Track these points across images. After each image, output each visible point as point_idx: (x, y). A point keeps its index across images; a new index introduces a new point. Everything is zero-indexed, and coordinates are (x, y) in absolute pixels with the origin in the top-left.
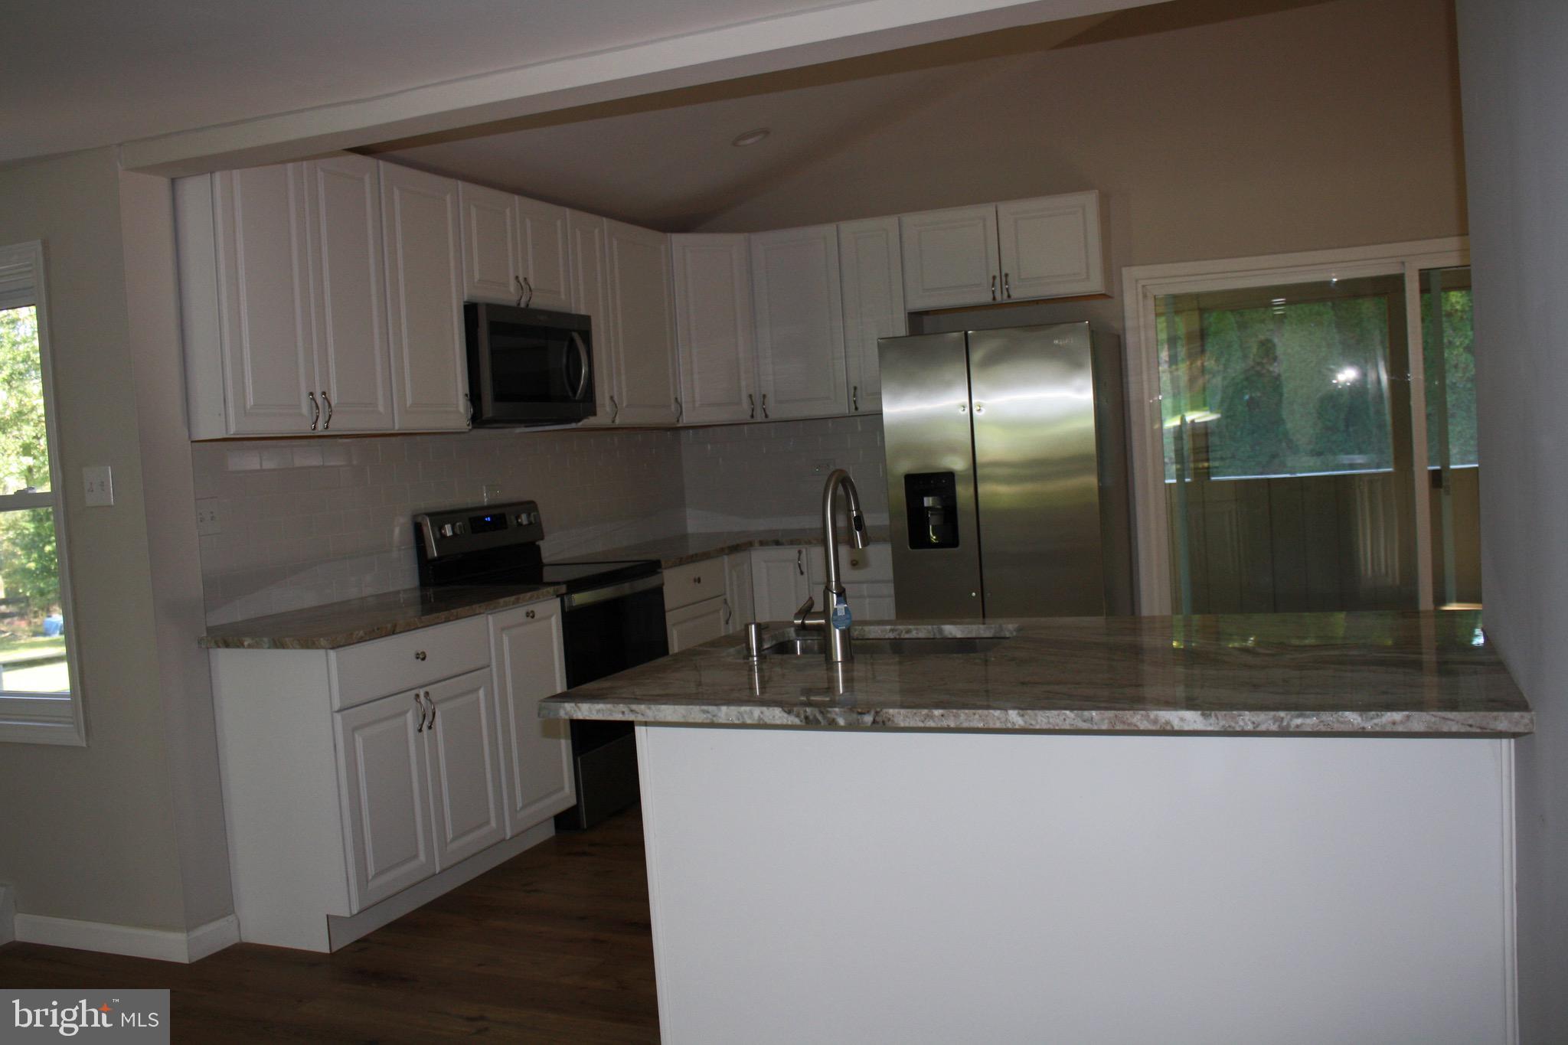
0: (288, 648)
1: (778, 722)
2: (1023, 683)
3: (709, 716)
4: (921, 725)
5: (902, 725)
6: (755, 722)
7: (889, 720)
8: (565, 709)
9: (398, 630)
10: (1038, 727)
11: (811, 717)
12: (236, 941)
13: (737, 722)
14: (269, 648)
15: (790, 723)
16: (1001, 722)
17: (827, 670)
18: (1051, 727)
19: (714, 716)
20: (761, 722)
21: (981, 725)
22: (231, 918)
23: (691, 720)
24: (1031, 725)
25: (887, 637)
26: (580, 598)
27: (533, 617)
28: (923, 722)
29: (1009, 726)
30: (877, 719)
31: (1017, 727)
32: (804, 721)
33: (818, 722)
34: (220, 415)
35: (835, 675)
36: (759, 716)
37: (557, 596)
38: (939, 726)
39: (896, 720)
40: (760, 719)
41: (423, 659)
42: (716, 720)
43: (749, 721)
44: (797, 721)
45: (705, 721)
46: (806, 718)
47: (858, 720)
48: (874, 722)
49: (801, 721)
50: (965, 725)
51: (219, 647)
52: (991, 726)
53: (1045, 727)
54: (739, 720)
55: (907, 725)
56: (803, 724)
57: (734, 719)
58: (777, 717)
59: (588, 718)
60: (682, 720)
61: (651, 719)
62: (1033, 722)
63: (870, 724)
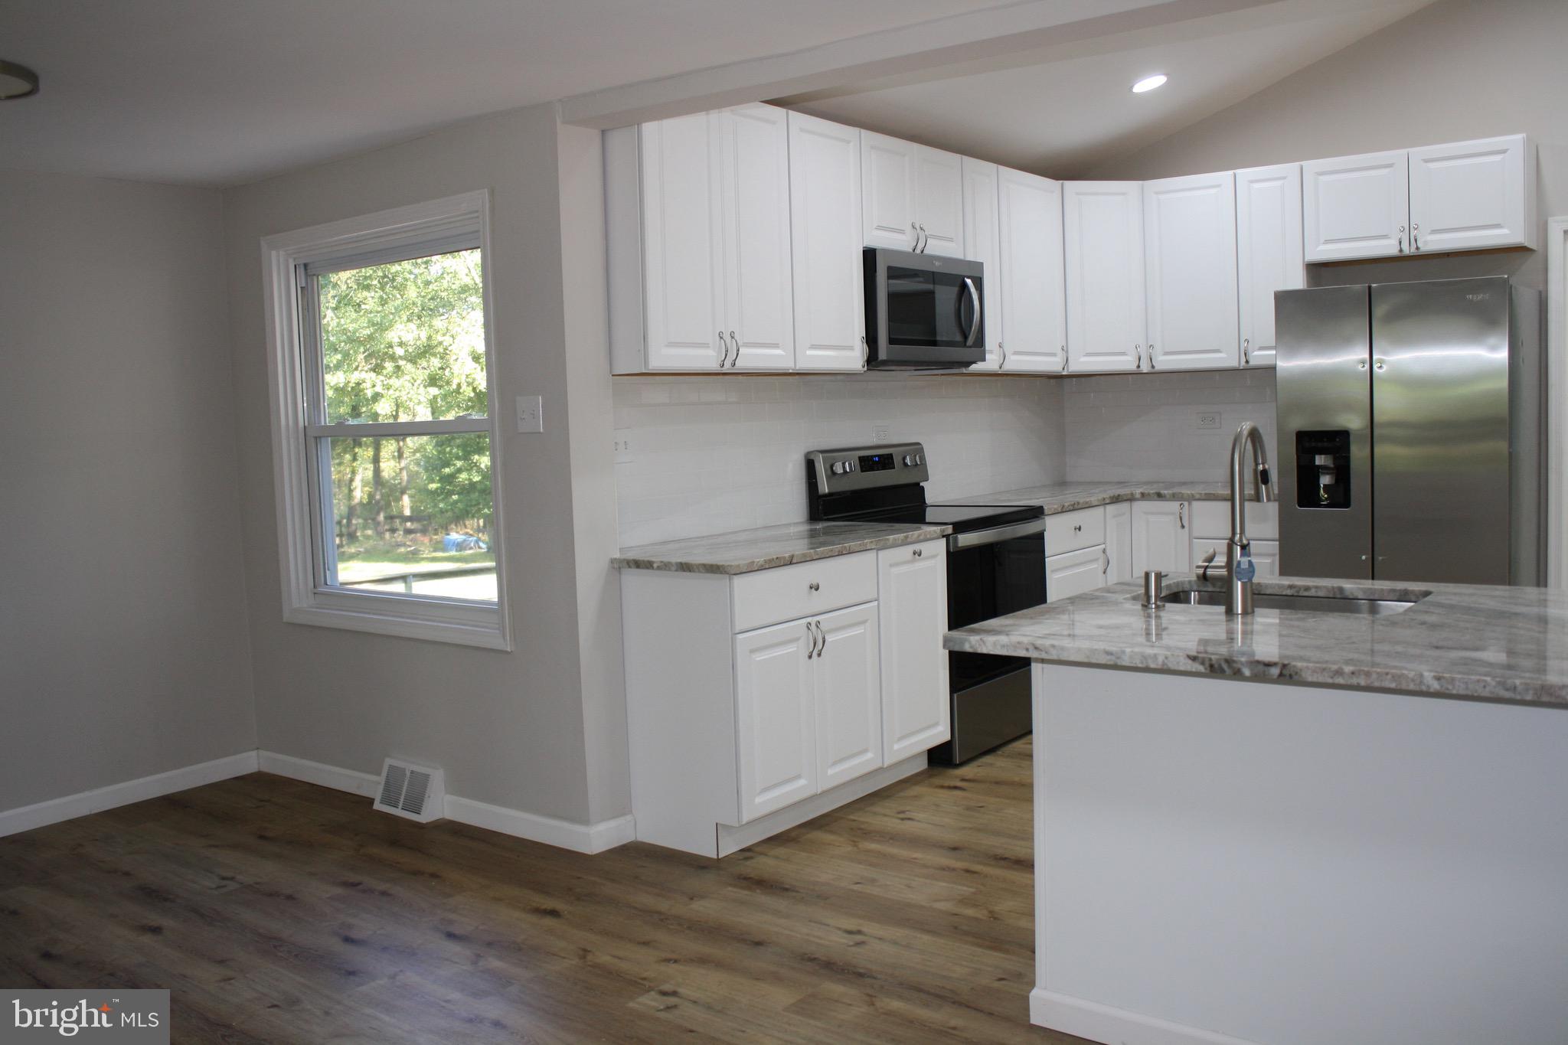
0: (694, 571)
1: (1182, 668)
2: (1437, 648)
3: (1113, 658)
4: (1330, 681)
5: (1310, 679)
6: (1159, 667)
7: (1296, 673)
8: (970, 642)
9: (794, 561)
10: (1454, 692)
11: (1216, 666)
12: (631, 838)
13: (1140, 665)
14: (676, 570)
15: (1194, 670)
16: (1415, 685)
17: (1227, 621)
18: (1470, 693)
19: (1118, 658)
20: (1165, 667)
21: (1393, 685)
22: (629, 818)
23: (1094, 661)
24: (1448, 689)
25: (1284, 593)
26: (967, 539)
27: (920, 555)
28: (1332, 678)
29: (1424, 688)
30: (1285, 672)
31: (1432, 690)
32: (1209, 668)
33: (1222, 671)
34: (639, 350)
35: (1235, 626)
36: (1163, 661)
37: (943, 536)
38: (1349, 683)
39: (1303, 675)
40: (1164, 664)
41: (817, 589)
42: (1119, 663)
43: (1152, 666)
44: (1201, 669)
45: (1109, 663)
46: (1211, 666)
47: (1264, 671)
48: (1281, 675)
49: (1206, 669)
50: (1377, 684)
51: (630, 567)
52: (1404, 686)
53: (1462, 692)
54: (1142, 663)
55: (1315, 679)
56: (1208, 671)
57: (1138, 662)
58: (1181, 664)
59: (992, 653)
60: (1086, 660)
61: (1055, 657)
62: (1450, 687)
63: (1275, 677)
